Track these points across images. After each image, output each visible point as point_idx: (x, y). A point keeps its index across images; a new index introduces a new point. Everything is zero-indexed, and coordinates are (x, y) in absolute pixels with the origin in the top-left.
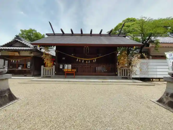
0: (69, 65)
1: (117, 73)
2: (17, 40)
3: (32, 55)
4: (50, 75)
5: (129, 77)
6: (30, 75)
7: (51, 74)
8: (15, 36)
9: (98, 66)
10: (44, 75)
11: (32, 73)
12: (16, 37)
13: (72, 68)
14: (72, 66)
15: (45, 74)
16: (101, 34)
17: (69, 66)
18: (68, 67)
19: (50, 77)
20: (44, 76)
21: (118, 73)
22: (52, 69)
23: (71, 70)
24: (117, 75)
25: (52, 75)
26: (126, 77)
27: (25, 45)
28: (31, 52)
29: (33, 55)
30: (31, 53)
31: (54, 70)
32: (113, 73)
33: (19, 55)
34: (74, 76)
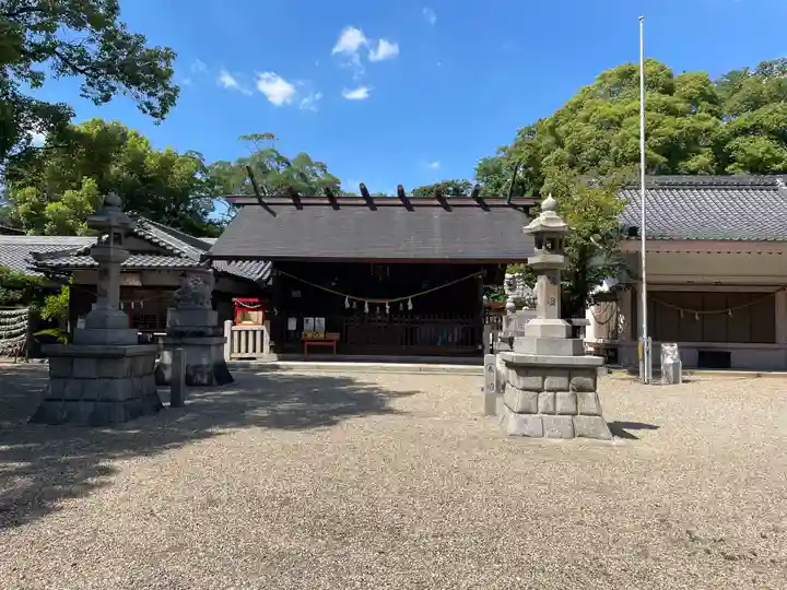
0: (317, 319)
4: (254, 351)
7: (259, 349)
10: (233, 352)
14: (328, 323)
17: (316, 322)
18: (315, 325)
19: (254, 358)
20: (233, 355)
21: (483, 347)
22: (262, 331)
23: (323, 336)
24: (480, 353)
25: (262, 351)
27: (154, 248)
31: (267, 337)
32: (470, 349)
33: (141, 282)
34: (335, 356)
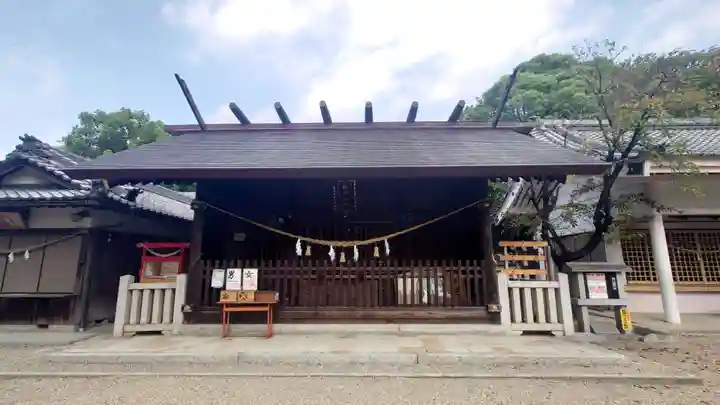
0: (246, 271)
1: (494, 308)
2: (25, 156)
3: (87, 223)
4: (160, 322)
5: (559, 326)
6: (64, 324)
7: (166, 318)
8: (21, 138)
9: (400, 272)
10: (129, 323)
11: (78, 315)
12: (21, 142)
13: (264, 285)
14: (264, 276)
15: (133, 320)
16: (416, 120)
17: (245, 276)
19: (158, 333)
20: (128, 328)
22: (174, 290)
23: (253, 297)
24: (494, 318)
25: (172, 321)
26: (543, 326)
28: (81, 209)
29: (91, 223)
30: (83, 215)
31: (180, 299)
33: (26, 223)
34: (270, 329)
